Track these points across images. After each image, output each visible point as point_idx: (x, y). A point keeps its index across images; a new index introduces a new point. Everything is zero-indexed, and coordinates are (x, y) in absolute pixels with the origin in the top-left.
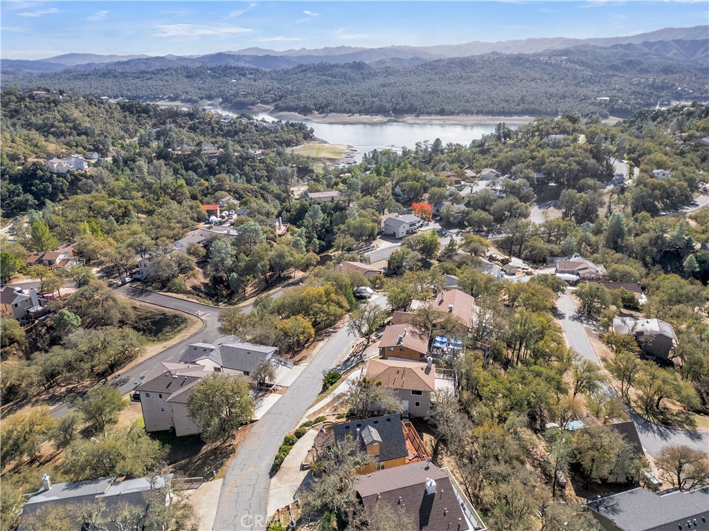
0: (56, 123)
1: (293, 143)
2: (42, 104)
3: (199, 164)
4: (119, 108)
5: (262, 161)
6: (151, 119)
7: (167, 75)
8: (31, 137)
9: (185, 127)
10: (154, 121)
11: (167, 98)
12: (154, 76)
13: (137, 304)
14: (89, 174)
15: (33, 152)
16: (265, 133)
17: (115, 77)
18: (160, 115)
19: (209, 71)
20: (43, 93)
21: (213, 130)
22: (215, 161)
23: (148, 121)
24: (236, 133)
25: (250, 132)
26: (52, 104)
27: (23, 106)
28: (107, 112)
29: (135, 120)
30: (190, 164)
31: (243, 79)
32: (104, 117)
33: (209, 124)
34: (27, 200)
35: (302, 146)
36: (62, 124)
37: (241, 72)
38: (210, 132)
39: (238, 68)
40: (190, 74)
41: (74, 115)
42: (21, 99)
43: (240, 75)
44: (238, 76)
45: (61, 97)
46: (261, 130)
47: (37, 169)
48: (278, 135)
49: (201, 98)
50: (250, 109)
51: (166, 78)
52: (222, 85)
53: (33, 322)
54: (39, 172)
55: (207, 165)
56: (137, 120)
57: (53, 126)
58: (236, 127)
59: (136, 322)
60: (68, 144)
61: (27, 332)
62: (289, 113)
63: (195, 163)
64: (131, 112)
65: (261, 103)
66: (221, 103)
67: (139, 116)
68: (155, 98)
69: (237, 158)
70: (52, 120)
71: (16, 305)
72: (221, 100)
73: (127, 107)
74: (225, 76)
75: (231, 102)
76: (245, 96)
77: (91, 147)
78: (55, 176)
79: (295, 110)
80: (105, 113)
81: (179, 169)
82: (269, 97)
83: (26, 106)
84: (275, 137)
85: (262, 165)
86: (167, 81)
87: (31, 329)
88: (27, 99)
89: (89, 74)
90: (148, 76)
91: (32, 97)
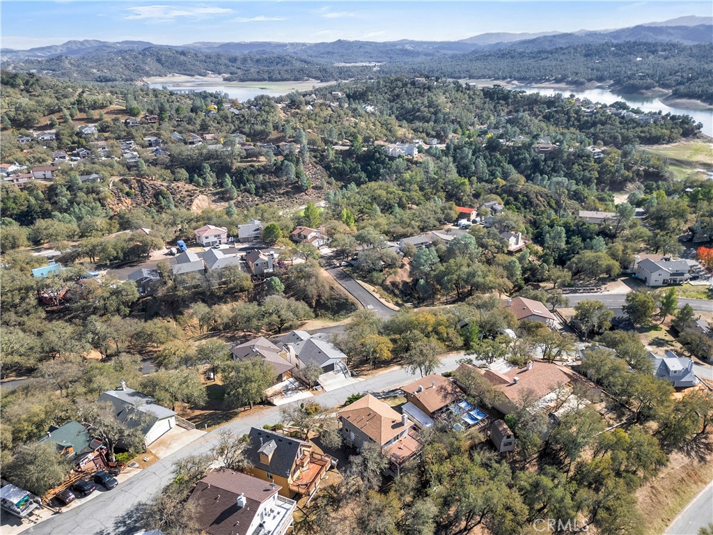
0: (423, 108)
1: (664, 140)
2: (419, 90)
3: (525, 159)
4: (482, 94)
5: (599, 161)
6: (508, 106)
7: (564, 54)
8: (389, 122)
9: (539, 115)
10: (511, 108)
11: (553, 80)
12: (550, 55)
13: (336, 285)
14: (415, 159)
15: (385, 135)
16: (631, 126)
17: (512, 57)
18: (518, 102)
19: (613, 49)
20: (423, 80)
21: (568, 120)
22: (542, 156)
23: (504, 108)
24: (594, 124)
25: (611, 124)
26: (426, 90)
27: (404, 91)
28: (469, 98)
29: (492, 107)
30: (516, 157)
31: (651, 57)
32: (466, 102)
33: (567, 113)
34: (360, 177)
35: (677, 144)
36: (426, 109)
37: (652, 49)
38: (565, 122)
39: (650, 44)
40: (590, 52)
41: (439, 101)
42: (405, 85)
43: (650, 52)
44: (646, 54)
45: (435, 83)
46: (626, 122)
47: (376, 152)
48: (646, 129)
49: (590, 80)
50: (642, 94)
51: (562, 57)
52: (622, 64)
53: (262, 280)
54: (377, 155)
55: (533, 160)
56: (495, 107)
57: (419, 110)
58: (596, 118)
59: (328, 300)
60: (415, 130)
61: (255, 286)
62: (689, 101)
63: (521, 157)
64: (492, 99)
65: (659, 86)
66: (610, 87)
67: (498, 103)
68: (541, 79)
69: (569, 154)
70: (420, 105)
71: (257, 265)
72: (612, 82)
73: (490, 94)
74: (630, 54)
75: (621, 85)
76: (642, 78)
77: (434, 133)
78: (387, 159)
79: (699, 97)
80: (467, 99)
81: (501, 162)
82: (672, 80)
83: (406, 92)
84: (641, 132)
85: (596, 166)
86: (561, 61)
87: (259, 285)
88: (409, 85)
89: (490, 55)
90: (544, 56)
91: (413, 83)
